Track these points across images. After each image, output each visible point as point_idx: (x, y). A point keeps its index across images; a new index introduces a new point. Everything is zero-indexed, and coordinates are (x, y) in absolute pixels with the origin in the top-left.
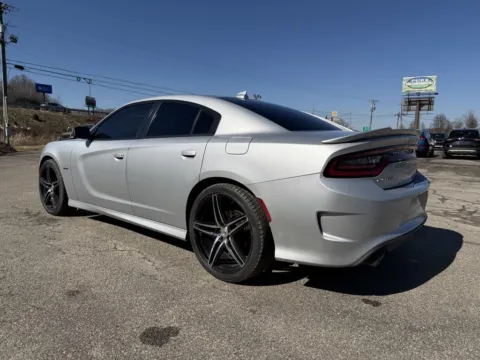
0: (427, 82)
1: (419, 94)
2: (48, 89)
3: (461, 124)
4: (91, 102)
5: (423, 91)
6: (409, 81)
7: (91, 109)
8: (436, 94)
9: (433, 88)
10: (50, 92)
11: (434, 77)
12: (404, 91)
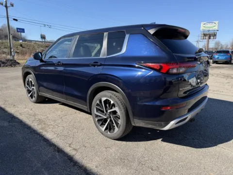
0: (214, 25)
1: (209, 31)
2: (23, 30)
3: (227, 46)
4: (43, 37)
5: (211, 29)
6: (205, 24)
7: (43, 40)
8: (218, 31)
9: (216, 28)
10: (24, 32)
11: (217, 22)
12: (201, 29)
